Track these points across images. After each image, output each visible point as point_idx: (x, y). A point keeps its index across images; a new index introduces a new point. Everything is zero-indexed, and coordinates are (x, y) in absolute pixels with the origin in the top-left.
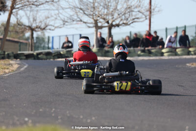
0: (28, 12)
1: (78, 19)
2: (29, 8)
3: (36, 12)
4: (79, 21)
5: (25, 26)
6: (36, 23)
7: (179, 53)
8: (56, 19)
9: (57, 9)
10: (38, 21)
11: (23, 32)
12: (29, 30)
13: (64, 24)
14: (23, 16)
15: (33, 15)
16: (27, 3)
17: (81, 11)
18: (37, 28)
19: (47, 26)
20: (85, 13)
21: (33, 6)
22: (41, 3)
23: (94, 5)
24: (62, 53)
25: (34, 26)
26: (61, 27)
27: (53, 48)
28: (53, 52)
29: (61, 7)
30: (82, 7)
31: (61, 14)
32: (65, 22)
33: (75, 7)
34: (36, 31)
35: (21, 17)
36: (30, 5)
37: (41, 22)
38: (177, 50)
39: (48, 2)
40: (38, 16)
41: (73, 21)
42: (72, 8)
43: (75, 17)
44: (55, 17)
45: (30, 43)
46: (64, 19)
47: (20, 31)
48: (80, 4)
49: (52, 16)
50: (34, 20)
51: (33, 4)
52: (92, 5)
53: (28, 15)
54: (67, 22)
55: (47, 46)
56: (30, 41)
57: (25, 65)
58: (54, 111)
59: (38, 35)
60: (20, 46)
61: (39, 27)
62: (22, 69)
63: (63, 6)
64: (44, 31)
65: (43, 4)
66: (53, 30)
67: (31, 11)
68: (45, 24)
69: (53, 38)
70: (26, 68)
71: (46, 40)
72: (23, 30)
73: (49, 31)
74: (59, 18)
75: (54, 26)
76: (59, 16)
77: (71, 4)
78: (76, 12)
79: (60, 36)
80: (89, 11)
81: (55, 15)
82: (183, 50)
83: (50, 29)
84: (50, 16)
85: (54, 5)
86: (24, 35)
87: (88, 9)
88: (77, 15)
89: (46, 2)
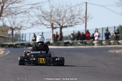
0: (10, 19)
1: (41, 23)
2: (10, 16)
3: (14, 19)
4: (41, 24)
5: (8, 27)
6: (15, 25)
7: (104, 44)
8: (27, 22)
9: (28, 17)
10: (16, 24)
11: (7, 31)
12: (10, 29)
13: (32, 26)
14: (7, 21)
15: (13, 20)
16: (10, 13)
17: (43, 18)
18: (15, 28)
19: (21, 27)
20: (45, 19)
21: (13, 15)
22: (18, 13)
23: (51, 14)
24: (31, 44)
25: (14, 27)
26: (30, 28)
27: (25, 40)
28: (26, 43)
29: (31, 15)
30: (44, 15)
31: (31, 20)
32: (33, 24)
33: (39, 16)
34: (15, 30)
35: (6, 22)
36: (11, 14)
37: (18, 25)
38: (103, 42)
39: (22, 12)
40: (16, 21)
41: (38, 24)
42: (38, 16)
43: (39, 22)
44: (27, 21)
45: (11, 38)
46: (33, 23)
47: (5, 30)
48: (42, 14)
49: (25, 21)
50: (14, 23)
51: (13, 14)
52: (50, 14)
53: (10, 20)
54: (34, 24)
55: (21, 39)
56: (11, 36)
57: (8, 51)
58: (26, 80)
59: (16, 33)
60: (5, 40)
61: (17, 28)
62: (6, 54)
63: (32, 15)
64: (20, 30)
65: (19, 13)
66: (25, 30)
67: (12, 18)
68: (21, 26)
69: (25, 34)
70: (9, 53)
71: (21, 36)
72: (7, 30)
73: (23, 30)
74: (29, 22)
75: (26, 27)
76: (29, 21)
77: (37, 13)
78: (40, 19)
79: (30, 34)
80: (48, 18)
81: (27, 20)
82: (106, 42)
83: (24, 29)
84: (23, 21)
85: (26, 14)
86: (7, 33)
87: (47, 17)
88: (41, 20)
89: (21, 12)
